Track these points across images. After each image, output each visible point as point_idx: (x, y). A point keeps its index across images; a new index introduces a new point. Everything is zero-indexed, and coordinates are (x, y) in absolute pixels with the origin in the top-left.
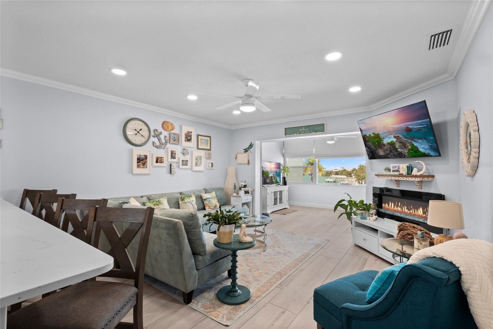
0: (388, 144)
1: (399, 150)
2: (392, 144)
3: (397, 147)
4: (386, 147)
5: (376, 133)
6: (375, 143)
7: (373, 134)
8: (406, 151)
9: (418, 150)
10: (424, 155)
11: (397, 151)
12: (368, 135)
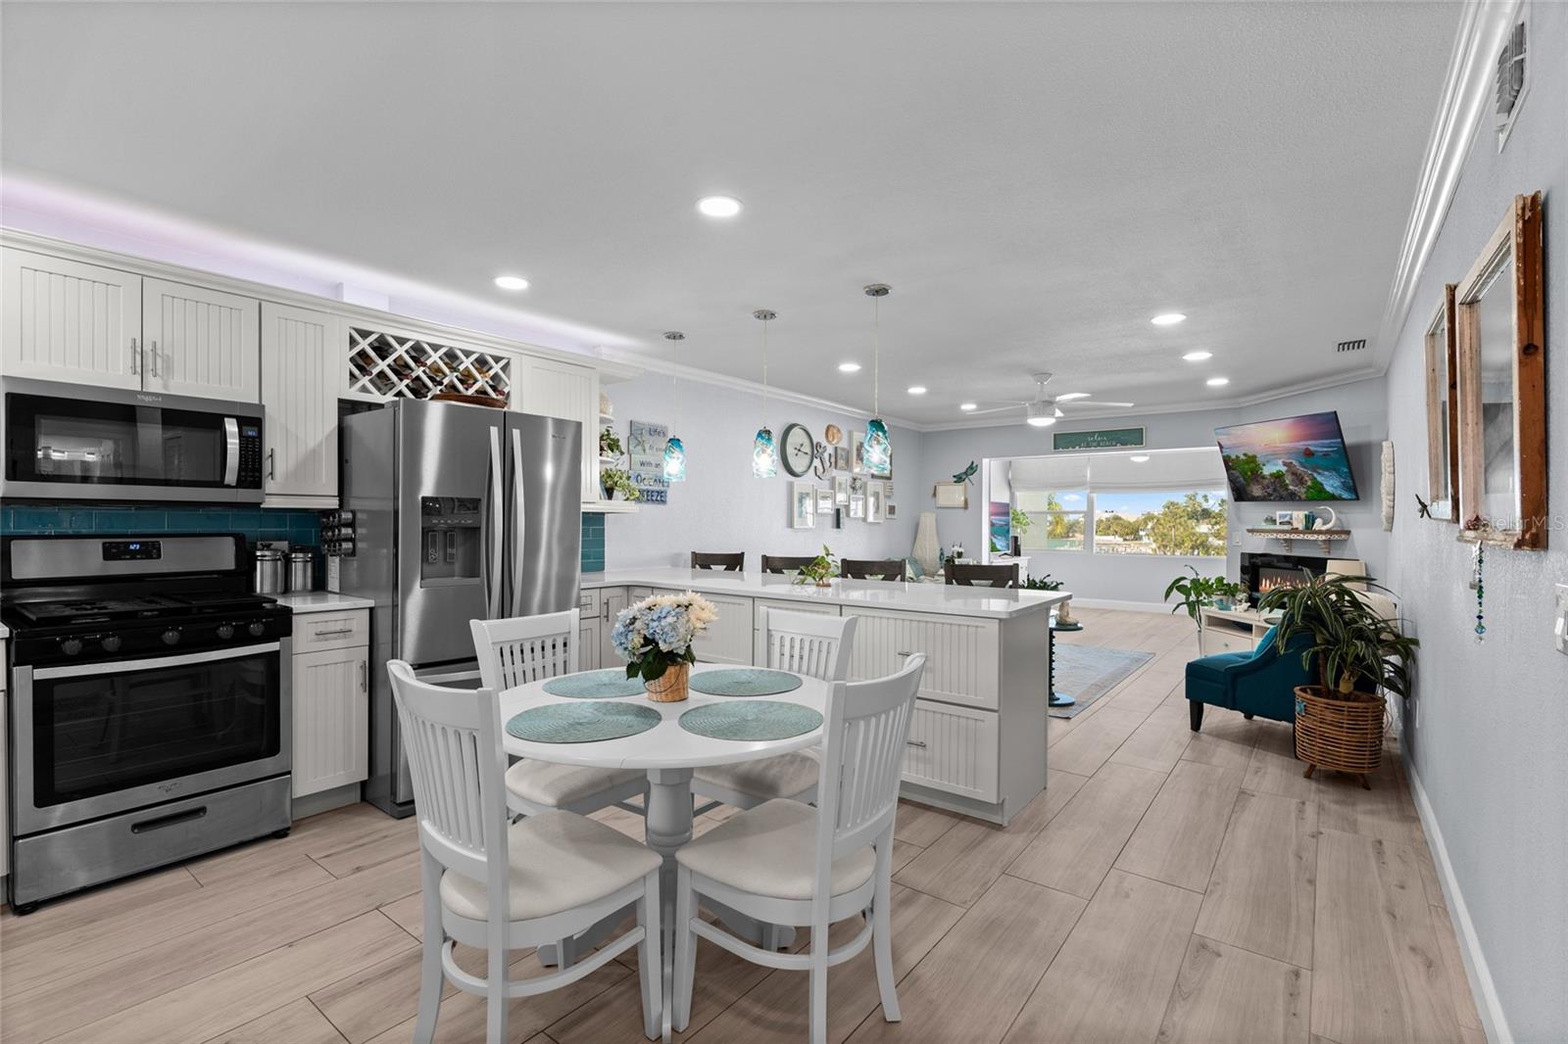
0: (1272, 475)
1: (1291, 487)
2: (1278, 476)
3: (1287, 482)
4: (1267, 481)
5: (1250, 454)
6: (1246, 473)
7: (1245, 455)
8: (1302, 491)
9: (1324, 489)
10: (1333, 498)
11: (1287, 489)
12: (1233, 457)
